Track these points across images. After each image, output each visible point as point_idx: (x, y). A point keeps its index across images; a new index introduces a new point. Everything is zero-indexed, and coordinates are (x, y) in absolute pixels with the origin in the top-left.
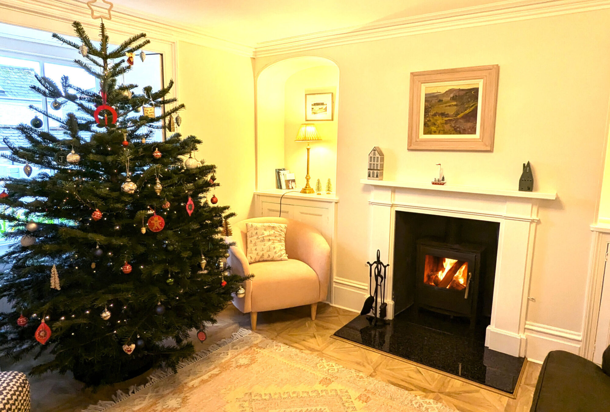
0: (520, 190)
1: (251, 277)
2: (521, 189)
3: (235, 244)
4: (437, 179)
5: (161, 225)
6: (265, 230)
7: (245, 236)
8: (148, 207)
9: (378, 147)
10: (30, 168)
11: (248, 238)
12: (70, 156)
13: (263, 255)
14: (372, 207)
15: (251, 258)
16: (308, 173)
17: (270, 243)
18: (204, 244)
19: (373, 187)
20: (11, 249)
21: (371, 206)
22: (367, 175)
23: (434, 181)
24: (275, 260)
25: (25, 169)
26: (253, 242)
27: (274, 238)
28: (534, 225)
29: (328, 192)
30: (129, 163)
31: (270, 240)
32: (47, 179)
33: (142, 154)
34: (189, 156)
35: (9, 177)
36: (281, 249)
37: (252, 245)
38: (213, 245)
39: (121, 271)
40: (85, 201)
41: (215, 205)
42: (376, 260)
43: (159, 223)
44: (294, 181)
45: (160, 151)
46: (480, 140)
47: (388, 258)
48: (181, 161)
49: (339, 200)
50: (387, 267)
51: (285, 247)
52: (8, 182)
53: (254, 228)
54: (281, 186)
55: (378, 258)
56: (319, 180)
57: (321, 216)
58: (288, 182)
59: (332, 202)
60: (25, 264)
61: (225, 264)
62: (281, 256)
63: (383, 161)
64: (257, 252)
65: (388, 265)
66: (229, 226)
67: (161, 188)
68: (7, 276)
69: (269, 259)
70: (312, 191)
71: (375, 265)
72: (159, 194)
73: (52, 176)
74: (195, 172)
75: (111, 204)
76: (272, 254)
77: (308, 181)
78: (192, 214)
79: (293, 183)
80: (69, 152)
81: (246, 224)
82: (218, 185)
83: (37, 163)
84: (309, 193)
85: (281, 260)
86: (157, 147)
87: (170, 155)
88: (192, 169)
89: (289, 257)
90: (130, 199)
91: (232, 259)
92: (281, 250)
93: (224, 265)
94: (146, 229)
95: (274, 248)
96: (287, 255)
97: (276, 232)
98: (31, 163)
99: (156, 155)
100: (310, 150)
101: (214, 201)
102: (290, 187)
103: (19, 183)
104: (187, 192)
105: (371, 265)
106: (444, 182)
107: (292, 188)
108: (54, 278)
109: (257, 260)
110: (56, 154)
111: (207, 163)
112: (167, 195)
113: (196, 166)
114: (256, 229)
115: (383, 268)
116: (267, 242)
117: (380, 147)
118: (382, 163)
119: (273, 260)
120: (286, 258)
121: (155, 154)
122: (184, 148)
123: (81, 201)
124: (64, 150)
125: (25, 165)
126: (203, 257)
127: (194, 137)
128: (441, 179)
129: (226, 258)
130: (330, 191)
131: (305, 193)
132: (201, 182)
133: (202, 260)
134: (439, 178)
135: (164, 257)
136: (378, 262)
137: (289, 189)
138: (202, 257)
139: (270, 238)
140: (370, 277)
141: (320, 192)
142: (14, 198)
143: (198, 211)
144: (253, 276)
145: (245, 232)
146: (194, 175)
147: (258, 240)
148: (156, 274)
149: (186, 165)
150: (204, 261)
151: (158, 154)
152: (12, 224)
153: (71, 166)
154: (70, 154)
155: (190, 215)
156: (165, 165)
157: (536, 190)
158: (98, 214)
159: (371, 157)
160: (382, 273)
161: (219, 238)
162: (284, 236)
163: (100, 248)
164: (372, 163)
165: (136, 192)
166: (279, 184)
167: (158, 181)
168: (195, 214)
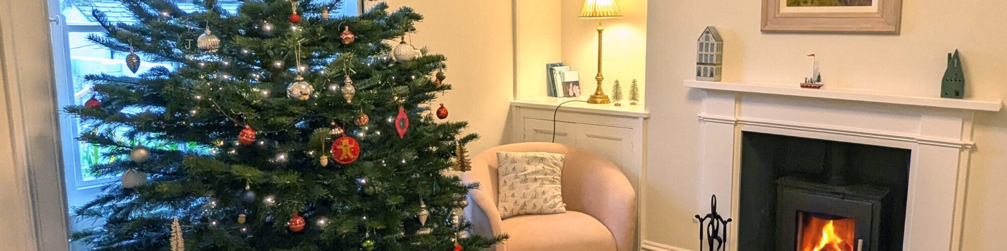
0: (942, 96)
1: (503, 238)
2: (945, 94)
3: (478, 186)
4: (809, 79)
5: (353, 153)
6: (528, 163)
7: (496, 174)
8: (333, 123)
9: (714, 28)
10: (138, 58)
11: (500, 176)
12: (202, 39)
13: (525, 204)
14: (704, 126)
15: (505, 209)
16: (599, 70)
17: (538, 184)
18: (425, 184)
19: (706, 93)
20: (106, 193)
21: (703, 123)
22: (695, 73)
23: (804, 82)
24: (546, 212)
25: (129, 60)
26: (509, 183)
27: (542, 176)
28: (966, 153)
29: (632, 101)
30: (300, 51)
31: (536, 179)
32: (167, 78)
33: (323, 37)
34: (401, 41)
35: (103, 75)
36: (555, 194)
37: (507, 188)
38: (441, 186)
39: (288, 228)
40: (227, 112)
41: (444, 121)
42: (710, 212)
43: (351, 149)
44: (576, 83)
45: (352, 31)
46: (879, 16)
47: (730, 209)
48: (387, 48)
49: (649, 114)
50: (728, 223)
51: (562, 191)
52: (101, 82)
53: (510, 159)
54: (555, 91)
55: (714, 208)
56: (617, 82)
57: (620, 140)
58: (566, 85)
59: (637, 118)
60: (128, 216)
61: (462, 219)
62: (555, 205)
63: (722, 50)
64: (514, 199)
65: (730, 220)
66: (465, 154)
67: (353, 91)
68: (98, 237)
69: (535, 211)
70: (606, 100)
71: (709, 220)
72: (349, 101)
73: (173, 72)
74: (410, 65)
75: (271, 117)
76: (539, 203)
77: (599, 82)
78: (405, 135)
79: (576, 87)
80: (202, 32)
81: (498, 154)
82: (449, 88)
83: (148, 51)
84: (601, 103)
85: (555, 213)
86: (346, 24)
87: (369, 38)
88: (404, 61)
89: (568, 208)
90: (302, 108)
91: (473, 210)
92: (555, 197)
93: (459, 219)
94: (328, 158)
95: (544, 193)
96: (565, 205)
97: (546, 167)
98: (138, 51)
99: (346, 38)
100: (603, 33)
101: (442, 114)
102: (571, 94)
103: (119, 84)
104: (396, 98)
105: (702, 220)
106: (820, 83)
107: (574, 95)
108: (175, 238)
109: (515, 212)
110: (179, 37)
111: (431, 52)
112: (363, 104)
113: (411, 57)
114: (513, 161)
115: (721, 225)
116: (532, 183)
117: (717, 27)
118: (719, 53)
119: (540, 213)
120: (564, 209)
121: (344, 37)
122: (392, 27)
123: (221, 112)
124: (194, 30)
125: (129, 53)
126: (423, 206)
127: (409, 10)
128: (816, 79)
129: (463, 208)
130: (636, 100)
131: (596, 102)
132: (420, 82)
133: (421, 209)
134: (812, 77)
135: (359, 205)
136: (714, 215)
137: (569, 96)
138: (421, 204)
139: (537, 177)
140: (700, 240)
141: (619, 102)
142: (110, 107)
143: (415, 129)
144: (506, 237)
145: (495, 166)
146: (409, 71)
147: (518, 180)
148: (345, 231)
149: (395, 55)
150: (425, 212)
151: (348, 36)
152: (107, 150)
153: (205, 57)
154: (204, 35)
155: (402, 137)
156: (361, 54)
157: (970, 96)
158: (249, 134)
159: (701, 44)
160: (720, 234)
161: (452, 177)
162: (560, 174)
163: (251, 189)
164: (704, 52)
165: (311, 97)
166: (552, 89)
167: (348, 80)
168: (411, 134)
